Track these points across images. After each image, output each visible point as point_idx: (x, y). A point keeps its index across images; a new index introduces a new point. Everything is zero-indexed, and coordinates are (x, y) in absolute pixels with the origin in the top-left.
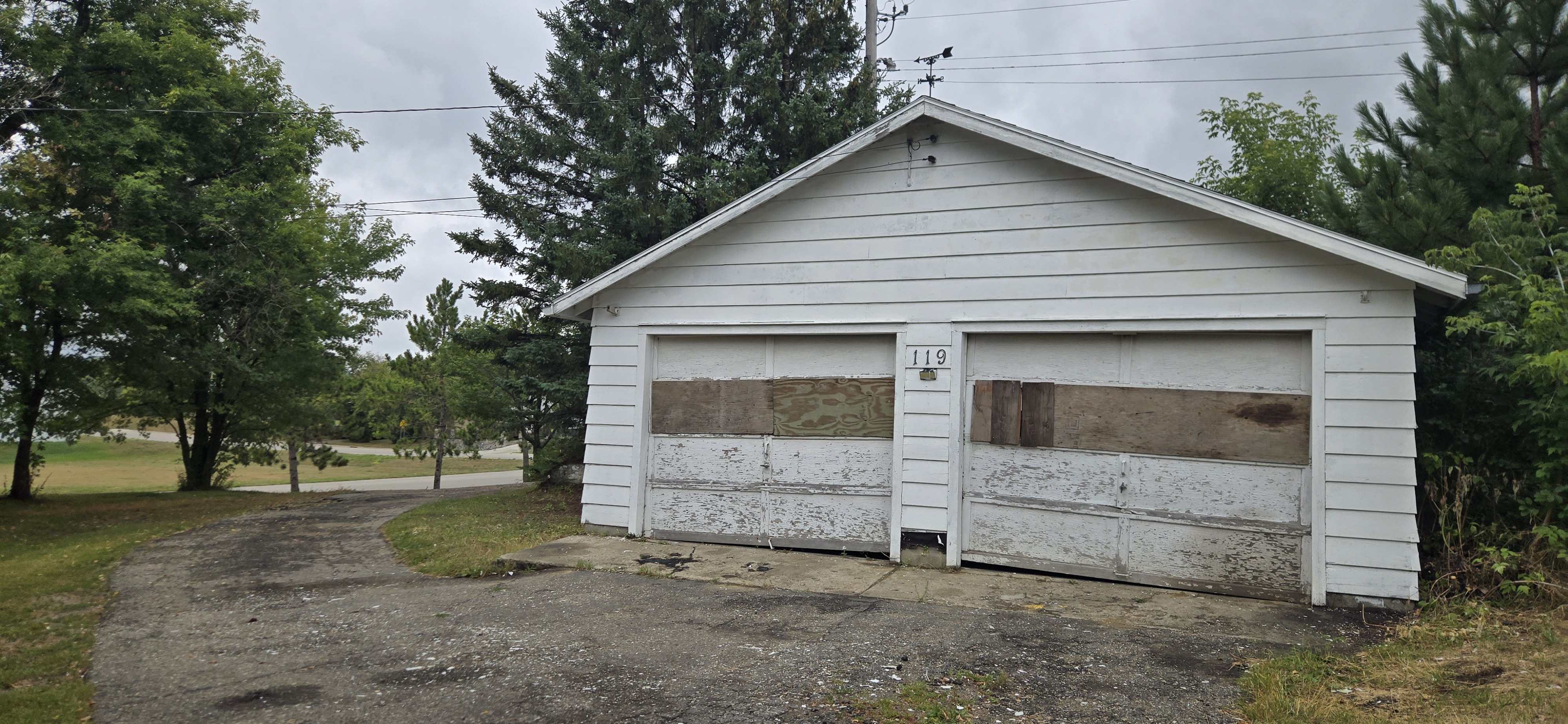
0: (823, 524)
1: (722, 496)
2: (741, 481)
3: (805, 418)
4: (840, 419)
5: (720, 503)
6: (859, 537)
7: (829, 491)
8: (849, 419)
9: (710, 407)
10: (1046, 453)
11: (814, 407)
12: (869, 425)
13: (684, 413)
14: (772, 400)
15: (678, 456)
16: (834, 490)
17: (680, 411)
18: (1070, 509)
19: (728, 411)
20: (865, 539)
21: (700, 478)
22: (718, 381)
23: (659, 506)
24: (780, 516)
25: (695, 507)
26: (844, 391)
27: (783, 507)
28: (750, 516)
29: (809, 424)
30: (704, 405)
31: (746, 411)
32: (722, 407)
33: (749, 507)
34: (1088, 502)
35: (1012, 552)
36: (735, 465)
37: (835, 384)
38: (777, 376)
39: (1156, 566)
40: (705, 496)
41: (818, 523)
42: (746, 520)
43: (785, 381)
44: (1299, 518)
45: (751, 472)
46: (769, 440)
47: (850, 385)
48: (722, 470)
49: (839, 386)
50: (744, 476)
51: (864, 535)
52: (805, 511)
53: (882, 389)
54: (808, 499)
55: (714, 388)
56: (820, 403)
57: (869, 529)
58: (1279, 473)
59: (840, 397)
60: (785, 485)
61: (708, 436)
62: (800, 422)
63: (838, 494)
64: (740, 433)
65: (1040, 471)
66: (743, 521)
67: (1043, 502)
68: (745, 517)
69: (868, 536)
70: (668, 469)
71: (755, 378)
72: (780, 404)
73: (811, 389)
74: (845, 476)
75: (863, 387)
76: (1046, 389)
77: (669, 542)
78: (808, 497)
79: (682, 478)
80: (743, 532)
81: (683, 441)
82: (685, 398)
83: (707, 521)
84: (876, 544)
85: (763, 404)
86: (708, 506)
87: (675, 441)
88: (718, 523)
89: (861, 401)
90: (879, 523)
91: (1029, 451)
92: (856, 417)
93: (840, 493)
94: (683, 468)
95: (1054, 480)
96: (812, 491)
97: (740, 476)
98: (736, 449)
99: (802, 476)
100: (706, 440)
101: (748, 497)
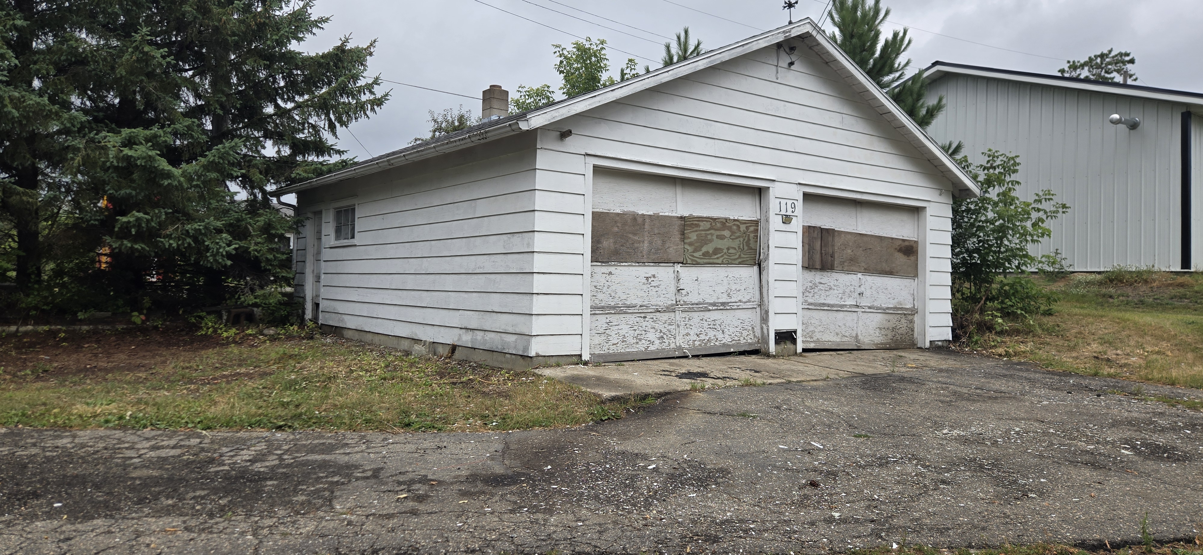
0: (717, 334)
1: (645, 317)
2: (661, 304)
3: (704, 249)
4: (725, 251)
5: (645, 324)
6: (739, 340)
7: (721, 308)
8: (731, 251)
9: (636, 238)
10: (829, 274)
11: (711, 241)
12: (742, 256)
13: (615, 243)
14: (683, 234)
15: (608, 283)
16: (724, 306)
17: (611, 241)
18: (839, 309)
19: (651, 243)
20: (743, 341)
21: (628, 303)
22: (643, 215)
23: (594, 331)
24: (689, 331)
25: (625, 329)
26: (730, 228)
27: (691, 322)
28: (667, 333)
29: (706, 254)
30: (630, 236)
31: (664, 242)
32: (646, 238)
33: (666, 325)
34: (846, 303)
35: (815, 339)
36: (655, 290)
37: (725, 223)
38: (686, 214)
39: (870, 338)
40: (632, 319)
41: (714, 333)
42: (665, 336)
43: (691, 218)
44: (914, 305)
45: (667, 296)
46: (678, 267)
47: (734, 225)
48: (645, 295)
49: (727, 224)
50: (661, 299)
51: (742, 339)
52: (706, 324)
53: (752, 229)
54: (707, 315)
55: (640, 220)
56: (714, 237)
57: (745, 333)
58: (907, 282)
59: (727, 233)
60: (693, 304)
61: (634, 264)
62: (701, 253)
63: (727, 309)
64: (657, 262)
65: (826, 285)
66: (662, 337)
67: (829, 305)
68: (664, 334)
69: (744, 339)
70: (600, 296)
71: (670, 214)
72: (689, 238)
73: (709, 226)
74: (729, 295)
75: (741, 226)
76: (830, 232)
77: (606, 364)
78: (707, 313)
79: (613, 304)
80: (664, 347)
81: (612, 269)
82: (616, 229)
83: (635, 341)
84: (750, 344)
85: (677, 238)
86: (636, 328)
87: (605, 269)
88: (643, 341)
89: (739, 237)
90: (750, 328)
91: (822, 273)
92: (735, 249)
93: (728, 308)
94: (613, 294)
95: (832, 291)
96: (710, 308)
97: (659, 299)
98: (654, 276)
99: (701, 297)
100: (631, 268)
101: (665, 317)
